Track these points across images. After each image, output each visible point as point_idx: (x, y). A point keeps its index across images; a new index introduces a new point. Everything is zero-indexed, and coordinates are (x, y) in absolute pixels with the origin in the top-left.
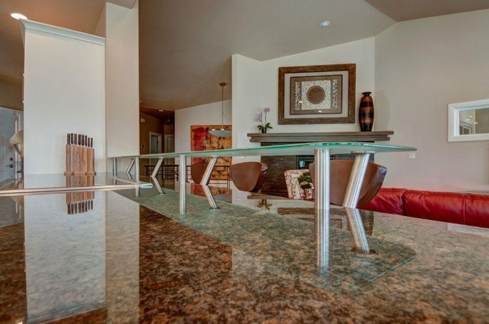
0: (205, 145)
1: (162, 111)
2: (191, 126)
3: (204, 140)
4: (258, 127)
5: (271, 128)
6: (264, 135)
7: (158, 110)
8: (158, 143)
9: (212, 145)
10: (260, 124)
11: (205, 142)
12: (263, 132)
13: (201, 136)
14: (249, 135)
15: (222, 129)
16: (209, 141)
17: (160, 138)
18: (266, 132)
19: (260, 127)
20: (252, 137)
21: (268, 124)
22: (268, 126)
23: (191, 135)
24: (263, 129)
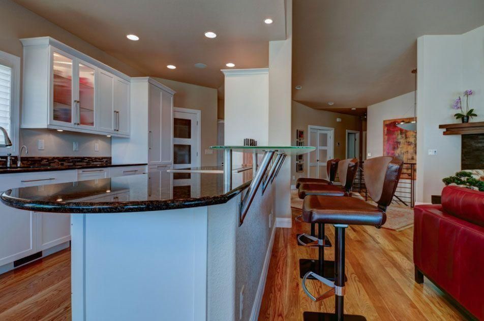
0: (399, 140)
1: (354, 109)
2: (384, 121)
3: (398, 135)
4: (456, 115)
5: (475, 115)
6: (465, 125)
7: (351, 109)
8: (356, 140)
9: (408, 140)
10: (459, 111)
11: (400, 136)
12: (463, 122)
13: (394, 131)
14: (441, 127)
15: (412, 122)
16: (404, 135)
17: (358, 135)
18: (467, 122)
19: (458, 116)
20: (447, 129)
21: (472, 111)
22: (471, 113)
23: (384, 131)
24: (464, 118)
